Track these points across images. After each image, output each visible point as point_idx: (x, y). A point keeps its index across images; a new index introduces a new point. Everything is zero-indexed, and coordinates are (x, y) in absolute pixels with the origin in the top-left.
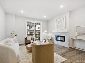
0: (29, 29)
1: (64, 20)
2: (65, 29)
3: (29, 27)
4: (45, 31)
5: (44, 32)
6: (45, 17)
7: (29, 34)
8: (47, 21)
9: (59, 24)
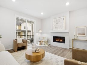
1: (63, 20)
2: (65, 29)
4: (40, 31)
5: (38, 32)
6: (42, 14)
9: (58, 24)
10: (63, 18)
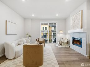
0: (52, 30)
3: (52, 28)
5: (59, 33)
6: (57, 15)
7: (52, 35)
8: (65, 20)
9: (75, 22)
10: (80, 13)
